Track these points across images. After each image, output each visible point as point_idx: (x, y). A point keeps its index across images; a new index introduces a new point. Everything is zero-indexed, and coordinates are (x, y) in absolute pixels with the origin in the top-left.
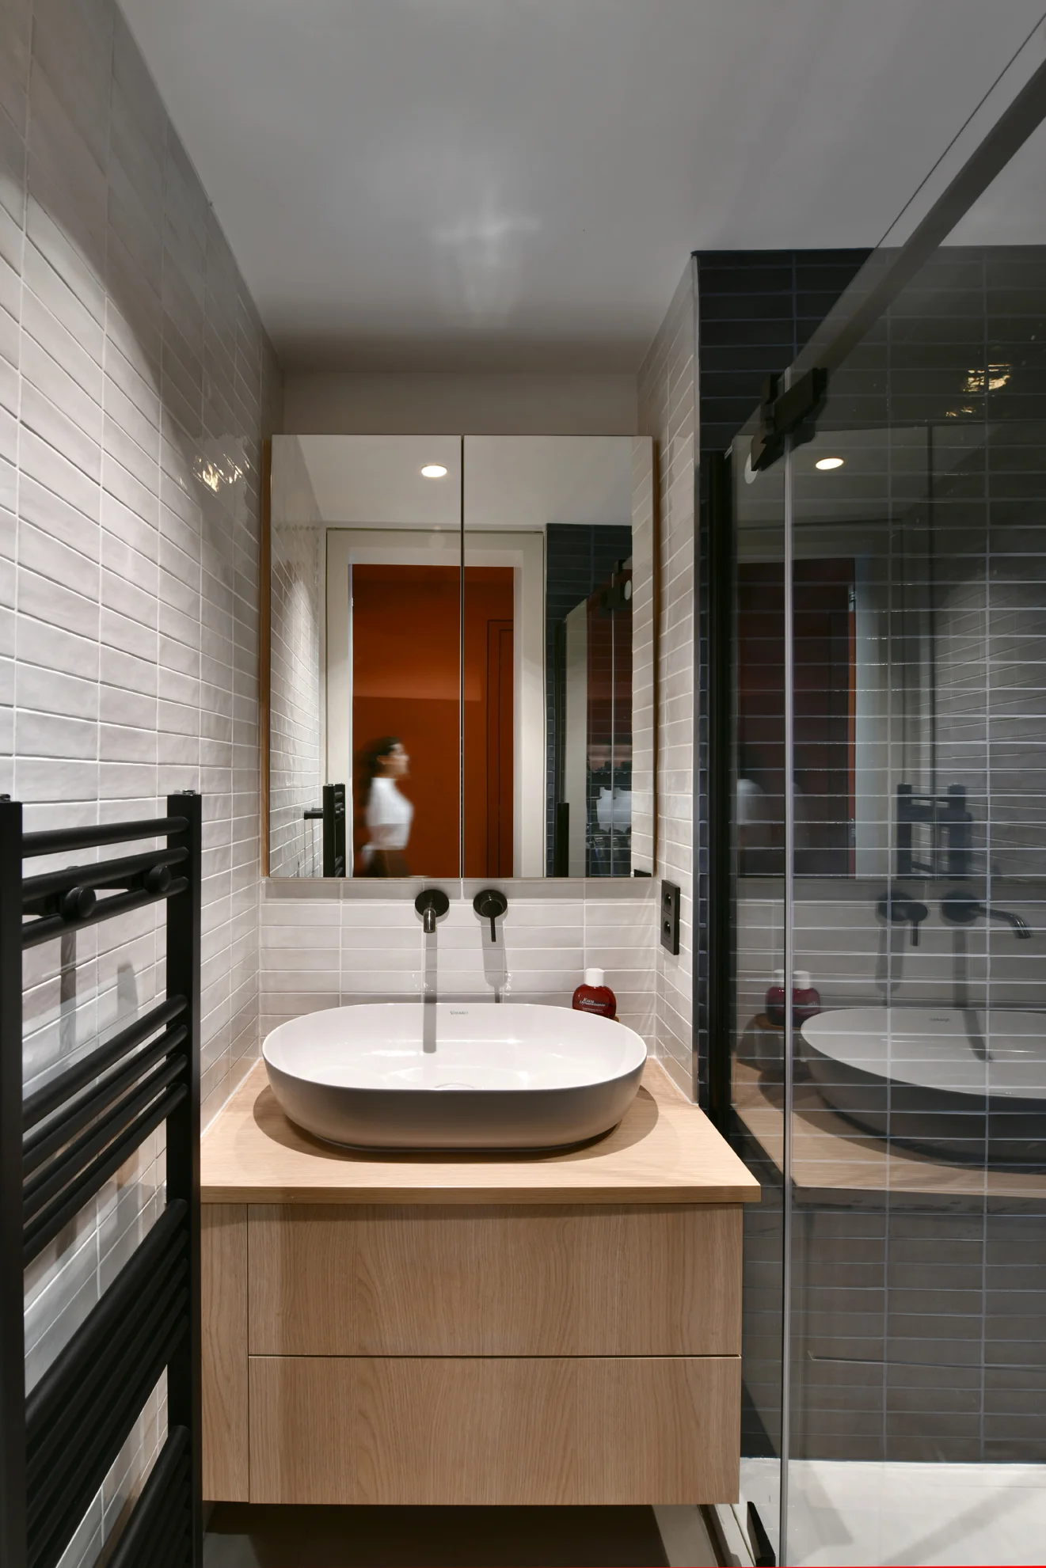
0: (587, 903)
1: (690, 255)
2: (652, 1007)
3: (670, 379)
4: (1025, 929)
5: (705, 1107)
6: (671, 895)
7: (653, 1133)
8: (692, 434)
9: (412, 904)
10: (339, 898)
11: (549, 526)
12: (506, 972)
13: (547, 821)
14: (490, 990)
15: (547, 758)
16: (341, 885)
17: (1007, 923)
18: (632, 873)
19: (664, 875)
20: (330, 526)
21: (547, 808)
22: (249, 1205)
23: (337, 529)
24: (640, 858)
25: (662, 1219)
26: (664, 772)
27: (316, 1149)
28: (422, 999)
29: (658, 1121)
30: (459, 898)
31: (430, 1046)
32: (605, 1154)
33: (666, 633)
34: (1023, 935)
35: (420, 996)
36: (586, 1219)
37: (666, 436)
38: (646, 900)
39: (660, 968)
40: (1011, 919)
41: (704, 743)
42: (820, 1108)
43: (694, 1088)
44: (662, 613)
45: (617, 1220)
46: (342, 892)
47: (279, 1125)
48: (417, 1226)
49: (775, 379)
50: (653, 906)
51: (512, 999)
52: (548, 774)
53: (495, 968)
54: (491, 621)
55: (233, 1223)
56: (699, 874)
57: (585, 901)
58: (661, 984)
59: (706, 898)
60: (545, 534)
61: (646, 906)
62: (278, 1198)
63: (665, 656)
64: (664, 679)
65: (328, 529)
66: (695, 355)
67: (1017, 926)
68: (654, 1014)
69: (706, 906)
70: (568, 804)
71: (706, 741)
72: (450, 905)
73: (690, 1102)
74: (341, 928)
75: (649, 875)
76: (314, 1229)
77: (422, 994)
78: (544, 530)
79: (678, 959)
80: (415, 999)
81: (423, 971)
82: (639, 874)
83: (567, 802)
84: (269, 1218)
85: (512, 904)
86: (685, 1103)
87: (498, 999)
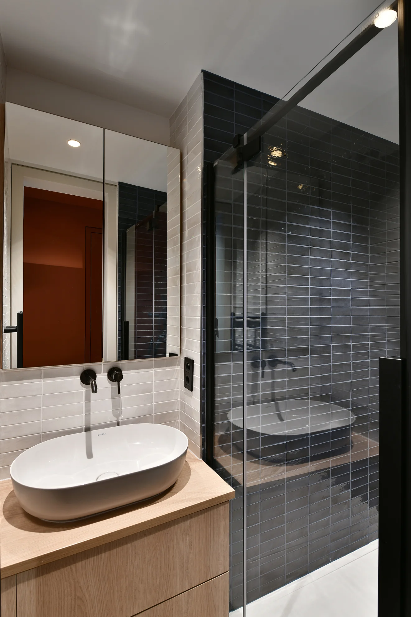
0: (154, 370)
1: (201, 71)
2: (178, 418)
3: (188, 125)
4: (295, 368)
5: (205, 460)
6: (189, 363)
7: (191, 477)
8: (201, 152)
9: (78, 378)
10: (41, 379)
11: (120, 183)
12: (122, 409)
13: (118, 330)
14: (114, 420)
15: (118, 299)
16: (42, 370)
17: (290, 366)
18: (168, 355)
19: (185, 355)
20: (14, 162)
21: (118, 324)
22: (17, 575)
23: (17, 165)
24: (170, 347)
25: (203, 517)
26: (184, 307)
27: (47, 528)
28: (84, 430)
29: (191, 471)
30: (100, 373)
31: (90, 455)
32: (177, 492)
33: (185, 242)
34: (294, 370)
35: (82, 428)
36: (176, 527)
37: (186, 150)
38: (176, 367)
39: (182, 399)
40: (289, 364)
41: (204, 294)
42: (237, 452)
43: (201, 452)
44: (183, 232)
45: (187, 523)
46: (42, 375)
47: (22, 519)
48: (105, 556)
49: (240, 136)
50: (179, 370)
51: (124, 423)
52: (118, 307)
53: (117, 408)
54: (87, 227)
55: (8, 589)
56: (203, 353)
57: (154, 369)
58: (183, 405)
59: (205, 364)
60: (118, 186)
61: (177, 370)
62: (34, 565)
63: (185, 253)
64: (184, 264)
65: (12, 164)
66: (202, 117)
67: (293, 367)
68: (179, 420)
69: (205, 368)
70: (128, 322)
71: (205, 293)
72: (97, 377)
73: (199, 459)
74: (42, 395)
75: (176, 355)
76: (54, 576)
77: (84, 427)
78: (117, 184)
79: (193, 393)
80: (79, 431)
81: (84, 415)
82: (171, 355)
83: (127, 321)
84: (29, 579)
85: (124, 373)
86: (198, 460)
87: (118, 424)
